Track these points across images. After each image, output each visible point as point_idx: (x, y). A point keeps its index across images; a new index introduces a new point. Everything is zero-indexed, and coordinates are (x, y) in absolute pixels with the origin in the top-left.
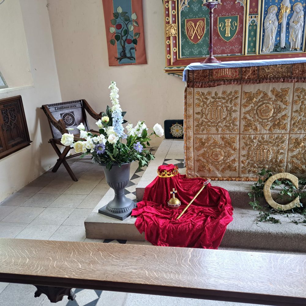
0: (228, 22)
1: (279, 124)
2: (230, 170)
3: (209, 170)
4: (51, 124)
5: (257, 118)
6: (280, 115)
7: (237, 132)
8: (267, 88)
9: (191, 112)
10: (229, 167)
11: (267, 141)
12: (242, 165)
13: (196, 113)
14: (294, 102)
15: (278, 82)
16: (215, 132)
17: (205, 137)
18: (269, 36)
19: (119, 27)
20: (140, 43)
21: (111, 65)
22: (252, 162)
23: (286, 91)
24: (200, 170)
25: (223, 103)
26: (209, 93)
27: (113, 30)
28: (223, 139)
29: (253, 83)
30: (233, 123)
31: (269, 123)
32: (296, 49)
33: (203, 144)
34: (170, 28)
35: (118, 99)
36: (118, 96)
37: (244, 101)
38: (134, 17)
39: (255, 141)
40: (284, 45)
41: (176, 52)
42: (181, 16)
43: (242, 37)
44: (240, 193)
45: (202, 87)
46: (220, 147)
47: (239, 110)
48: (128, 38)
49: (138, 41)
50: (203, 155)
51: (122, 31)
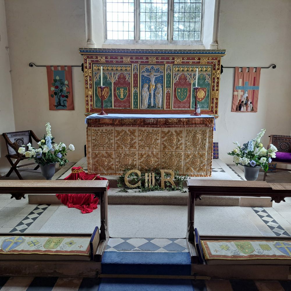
0: (122, 90)
1: (133, 146)
2: (111, 170)
3: (100, 170)
4: (8, 145)
5: (123, 143)
6: (133, 142)
7: (113, 150)
8: (126, 129)
9: (90, 139)
10: (110, 168)
11: (128, 155)
12: (117, 167)
13: (93, 140)
14: (139, 136)
15: (130, 126)
16: (103, 149)
17: (97, 152)
18: (144, 100)
19: (57, 87)
20: (70, 98)
21: (51, 109)
22: (122, 165)
23: (135, 130)
24: (95, 170)
25: (106, 135)
26: (99, 130)
27: (53, 89)
28: (107, 153)
29: (119, 126)
30: (111, 145)
31: (128, 145)
32: (159, 108)
33: (97, 156)
34: (88, 91)
35: (51, 131)
36: (50, 130)
37: (116, 135)
38: (66, 82)
39: (122, 154)
40: (153, 105)
41: (92, 104)
42: (95, 85)
43: (130, 99)
44: (113, 180)
45: (94, 127)
46: (105, 157)
47: (114, 139)
48: (62, 94)
49: (69, 97)
50: (97, 162)
51: (59, 90)
